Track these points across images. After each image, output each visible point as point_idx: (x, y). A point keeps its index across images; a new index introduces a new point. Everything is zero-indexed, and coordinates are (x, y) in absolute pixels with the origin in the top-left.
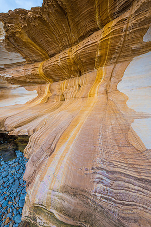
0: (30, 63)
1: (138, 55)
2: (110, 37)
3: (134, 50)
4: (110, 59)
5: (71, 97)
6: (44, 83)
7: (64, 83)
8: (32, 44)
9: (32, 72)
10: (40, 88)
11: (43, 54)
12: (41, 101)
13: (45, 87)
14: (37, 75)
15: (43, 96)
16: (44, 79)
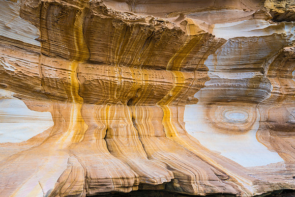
0: (47, 53)
1: (188, 104)
2: (183, 85)
3: (188, 100)
4: (174, 100)
5: (130, 133)
6: (63, 99)
7: (107, 111)
8: (77, 33)
9: (61, 77)
10: (59, 108)
11: (80, 53)
12: (74, 137)
13: (68, 109)
14: (67, 84)
15: (67, 126)
16: (68, 92)
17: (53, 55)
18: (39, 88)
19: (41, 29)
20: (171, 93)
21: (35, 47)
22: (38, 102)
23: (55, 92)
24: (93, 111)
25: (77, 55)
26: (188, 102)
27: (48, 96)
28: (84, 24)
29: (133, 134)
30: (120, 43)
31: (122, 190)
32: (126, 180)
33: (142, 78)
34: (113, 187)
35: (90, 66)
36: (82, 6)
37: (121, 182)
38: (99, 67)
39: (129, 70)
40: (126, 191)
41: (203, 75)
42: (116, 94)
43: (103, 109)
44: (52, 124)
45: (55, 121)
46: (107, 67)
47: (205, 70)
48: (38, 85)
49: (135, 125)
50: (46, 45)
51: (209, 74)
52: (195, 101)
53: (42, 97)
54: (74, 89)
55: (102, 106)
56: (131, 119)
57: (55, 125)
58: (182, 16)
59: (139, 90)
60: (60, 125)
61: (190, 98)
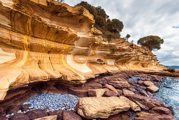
0: (14, 31)
2: (67, 49)
4: (64, 53)
5: (48, 62)
6: (21, 49)
7: (40, 54)
8: (28, 25)
9: (20, 40)
10: (19, 52)
11: (29, 33)
12: (25, 63)
13: (23, 53)
14: (23, 43)
15: (22, 59)
16: (23, 47)
17: (16, 31)
18: (10, 44)
19: (11, 20)
20: (63, 51)
21: (8, 27)
22: (9, 49)
23: (17, 46)
24: (34, 54)
25: (28, 33)
26: (68, 54)
27: (14, 47)
28: (31, 23)
29: (49, 63)
30: (46, 32)
31: (43, 81)
32: (45, 77)
33: (53, 45)
34: (40, 80)
35: (33, 38)
36: (31, 16)
37: (43, 78)
38: (37, 39)
39: (49, 42)
40: (45, 81)
41: (73, 46)
42: (43, 49)
43: (38, 54)
44: (15, 58)
45: (16, 57)
46: (40, 40)
47: (74, 45)
48: (9, 42)
49: (50, 60)
50: (13, 27)
51: (75, 46)
52: (70, 54)
53: (10, 47)
54: (26, 46)
55: (38, 53)
56: (49, 58)
57: (16, 58)
58: (68, 28)
59: (52, 49)
60: (19, 58)
61: (69, 53)
